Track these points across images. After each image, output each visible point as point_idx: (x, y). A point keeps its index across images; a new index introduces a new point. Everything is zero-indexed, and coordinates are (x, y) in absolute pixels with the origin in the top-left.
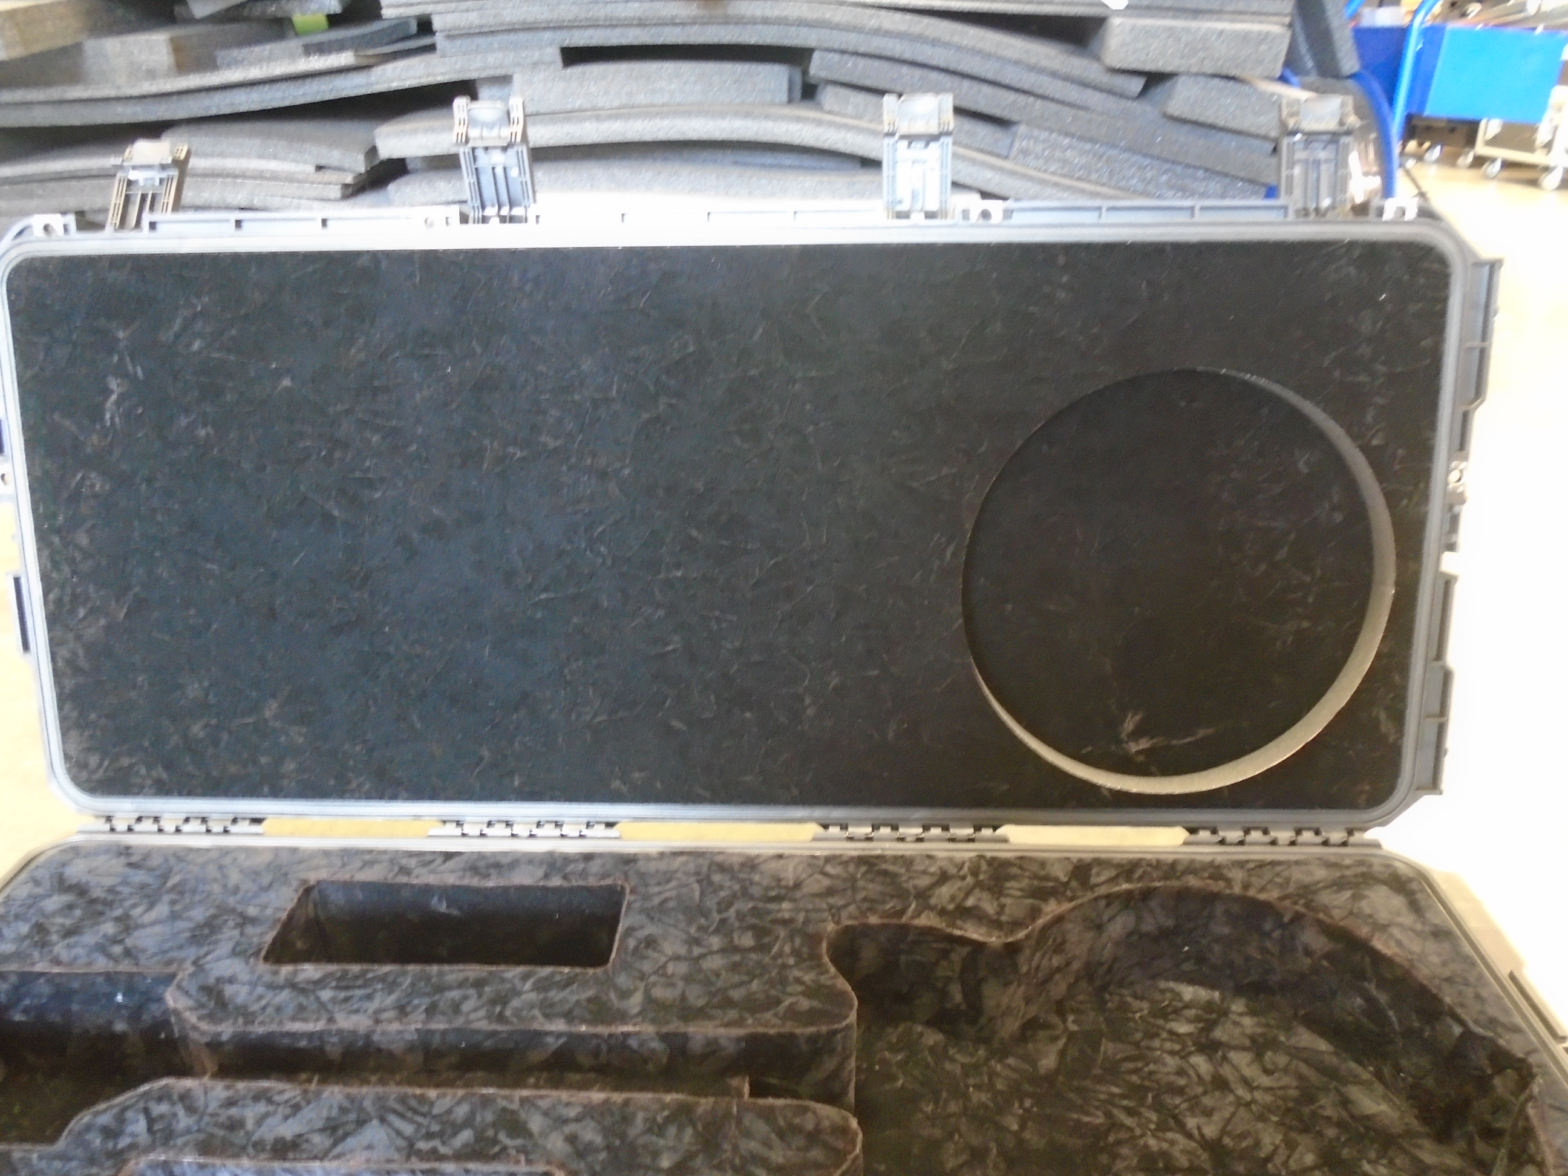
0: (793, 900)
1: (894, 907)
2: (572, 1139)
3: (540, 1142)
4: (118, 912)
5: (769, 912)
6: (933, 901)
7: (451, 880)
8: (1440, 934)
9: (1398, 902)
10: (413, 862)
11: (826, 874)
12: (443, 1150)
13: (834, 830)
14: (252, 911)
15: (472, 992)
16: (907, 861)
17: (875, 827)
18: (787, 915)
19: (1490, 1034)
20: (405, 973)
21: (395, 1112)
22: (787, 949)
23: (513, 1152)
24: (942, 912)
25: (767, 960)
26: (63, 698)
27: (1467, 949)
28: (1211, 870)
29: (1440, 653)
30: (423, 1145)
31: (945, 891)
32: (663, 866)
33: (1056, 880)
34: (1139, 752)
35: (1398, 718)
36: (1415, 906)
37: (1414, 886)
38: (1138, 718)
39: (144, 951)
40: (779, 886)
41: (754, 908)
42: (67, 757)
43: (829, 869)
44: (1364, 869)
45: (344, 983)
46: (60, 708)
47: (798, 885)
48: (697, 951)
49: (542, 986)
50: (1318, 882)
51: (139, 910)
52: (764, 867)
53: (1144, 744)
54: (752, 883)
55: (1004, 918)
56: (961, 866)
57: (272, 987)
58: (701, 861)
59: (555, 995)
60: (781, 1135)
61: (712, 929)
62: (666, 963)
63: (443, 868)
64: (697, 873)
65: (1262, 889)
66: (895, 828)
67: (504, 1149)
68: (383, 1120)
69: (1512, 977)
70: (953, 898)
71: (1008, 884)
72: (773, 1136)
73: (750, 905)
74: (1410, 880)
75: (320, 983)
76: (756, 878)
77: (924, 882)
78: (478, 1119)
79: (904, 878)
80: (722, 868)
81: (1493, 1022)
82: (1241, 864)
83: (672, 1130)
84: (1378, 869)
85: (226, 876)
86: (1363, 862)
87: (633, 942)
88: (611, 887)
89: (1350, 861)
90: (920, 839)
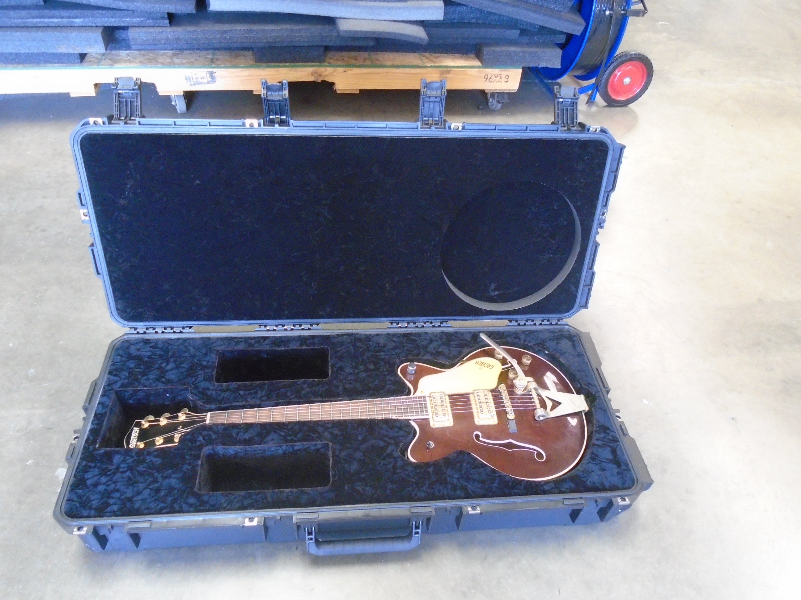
0: (384, 351)
1: (416, 353)
2: (331, 433)
3: (323, 435)
4: (157, 366)
5: (377, 356)
6: (428, 350)
7: (267, 348)
8: (580, 355)
9: (569, 344)
10: (253, 341)
11: (394, 341)
12: (295, 439)
13: (395, 325)
14: (204, 363)
15: (288, 389)
16: (419, 335)
17: (408, 323)
18: (383, 357)
19: (587, 387)
20: (265, 384)
21: (277, 429)
22: (385, 369)
23: (316, 438)
24: (432, 354)
25: (379, 373)
26: (114, 290)
27: (586, 360)
28: (515, 335)
29: (591, 267)
30: (289, 438)
31: (432, 346)
32: (340, 339)
33: (467, 340)
34: (495, 295)
35: (577, 287)
36: (574, 346)
37: (575, 338)
38: (495, 285)
39: (173, 380)
40: (379, 346)
41: (372, 355)
42: (118, 309)
43: (394, 339)
44: (561, 333)
45: (246, 388)
46: (114, 293)
47: (385, 346)
48: (356, 371)
49: (311, 385)
50: (547, 338)
51: (164, 365)
52: (372, 339)
53: (496, 293)
54: (370, 345)
55: (451, 355)
56: (436, 336)
57: (223, 391)
58: (352, 337)
59: (316, 389)
60: (391, 429)
61: (360, 363)
62: (347, 376)
63: (264, 343)
64: (351, 343)
65: (529, 342)
66: (415, 323)
67: (313, 437)
68: (275, 432)
69: (597, 369)
70: (435, 348)
71: (452, 343)
72: (389, 429)
73: (371, 354)
74: (574, 336)
75: (238, 389)
76: (371, 343)
77: (425, 343)
78: (302, 430)
79: (419, 342)
80: (360, 340)
81: (589, 384)
82: (523, 332)
83: (360, 429)
84: (565, 333)
85: (189, 350)
86: (561, 330)
87: (335, 369)
88: (323, 349)
89: (557, 330)
90: (423, 327)
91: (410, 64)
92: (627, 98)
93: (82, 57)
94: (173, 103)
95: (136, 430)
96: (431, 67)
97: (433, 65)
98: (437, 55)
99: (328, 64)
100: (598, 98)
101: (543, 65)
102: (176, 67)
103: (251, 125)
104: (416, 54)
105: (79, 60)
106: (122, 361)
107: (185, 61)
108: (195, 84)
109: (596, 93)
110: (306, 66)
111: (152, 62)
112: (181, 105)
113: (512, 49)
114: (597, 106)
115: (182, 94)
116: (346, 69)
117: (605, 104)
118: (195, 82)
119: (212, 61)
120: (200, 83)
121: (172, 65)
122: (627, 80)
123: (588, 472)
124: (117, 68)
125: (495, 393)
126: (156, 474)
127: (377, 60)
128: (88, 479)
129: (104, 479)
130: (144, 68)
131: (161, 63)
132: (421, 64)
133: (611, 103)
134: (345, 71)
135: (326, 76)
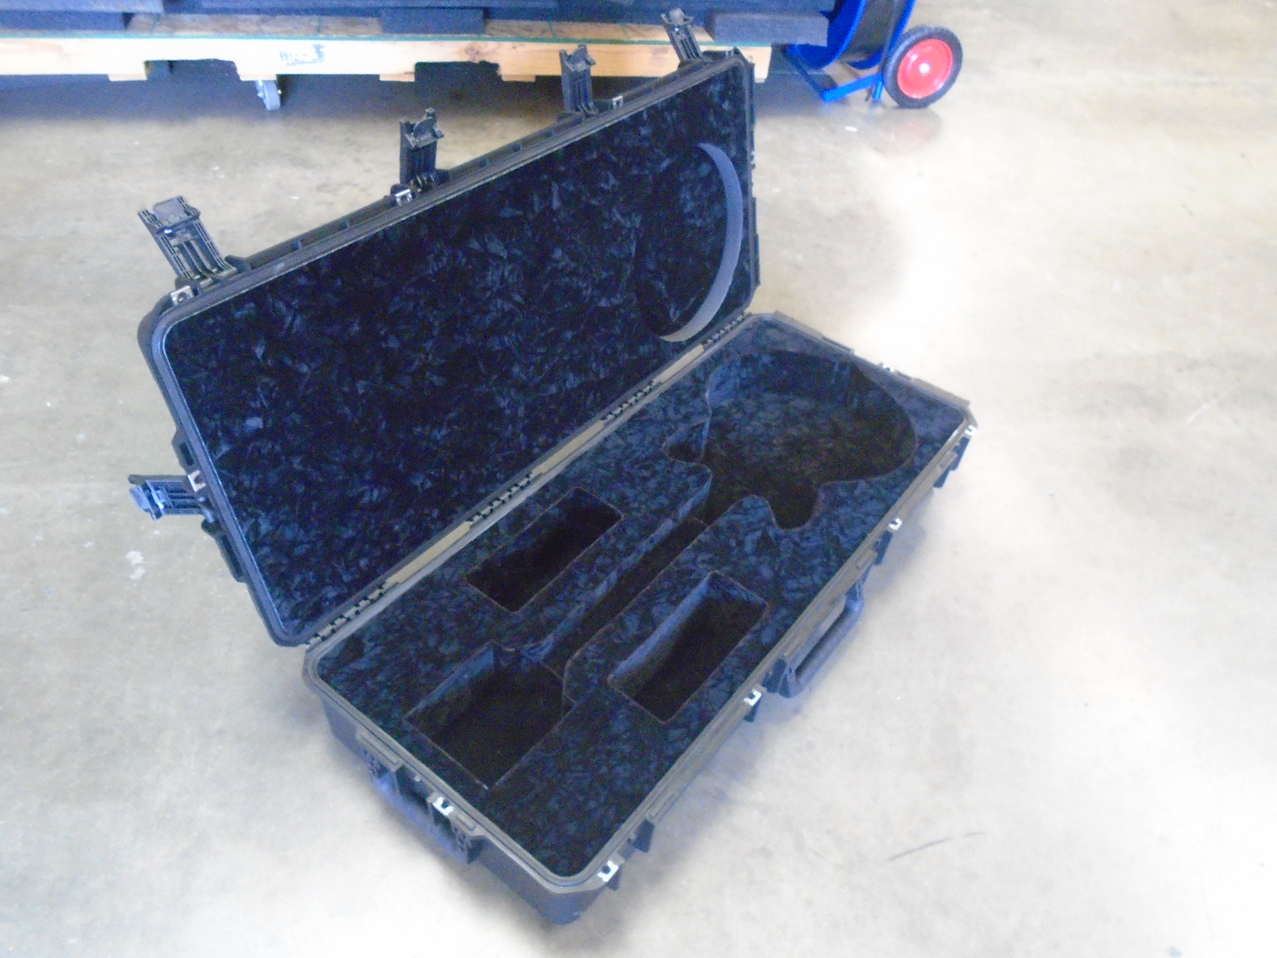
3: (698, 569)
17: (621, 406)
24: (681, 421)
33: (693, 386)
53: (678, 315)
55: (700, 410)
71: (684, 398)
78: (674, 580)
91: (609, 38)
92: (925, 95)
93: (127, 18)
94: (260, 95)
96: (639, 43)
97: (641, 39)
98: (647, 26)
99: (489, 36)
100: (885, 96)
101: (801, 41)
102: (266, 38)
104: (617, 26)
105: (122, 25)
107: (279, 29)
108: (293, 64)
109: (881, 90)
110: (458, 39)
111: (231, 30)
112: (271, 98)
113: (757, 17)
114: (884, 106)
115: (275, 78)
116: (516, 44)
117: (895, 104)
118: (294, 61)
119: (319, 30)
120: (303, 62)
121: (258, 34)
122: (925, 68)
124: (178, 37)
127: (561, 31)
130: (219, 37)
131: (245, 32)
132: (625, 39)
133: (904, 102)
134: (514, 48)
135: (487, 54)
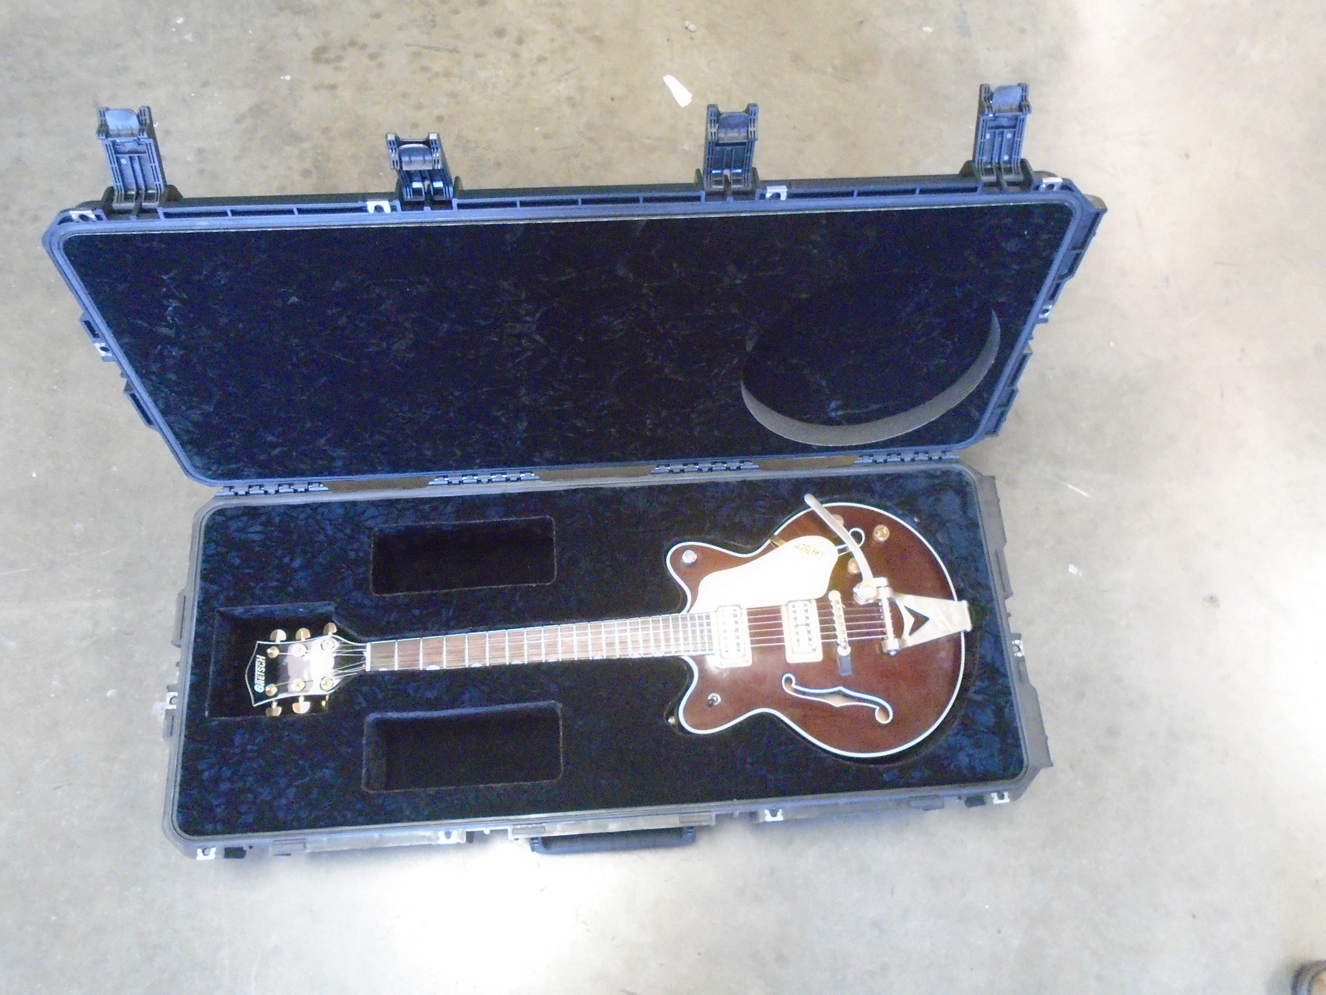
0: (644, 525)
2: (560, 686)
3: (547, 688)
4: (276, 562)
6: (718, 519)
7: (451, 521)
8: (972, 526)
9: (958, 501)
10: (427, 508)
11: (661, 502)
12: (504, 698)
13: (662, 469)
14: (352, 555)
15: (490, 604)
16: (703, 488)
17: (685, 464)
18: (642, 536)
20: (451, 595)
21: (476, 680)
22: (645, 562)
23: (536, 696)
24: (723, 528)
27: (981, 536)
29: (1013, 383)
30: (496, 696)
31: (724, 511)
32: (570, 500)
33: (783, 497)
35: (982, 409)
36: (964, 505)
38: (839, 402)
39: (305, 589)
40: (635, 514)
42: (195, 467)
43: (662, 497)
44: (945, 478)
47: (645, 513)
49: (526, 594)
50: (921, 489)
51: (286, 560)
52: (625, 499)
53: (840, 413)
54: (620, 512)
55: (754, 528)
56: (732, 491)
57: (386, 609)
58: (591, 495)
62: (583, 575)
63: (445, 511)
64: (591, 506)
66: (696, 465)
67: (532, 694)
68: (473, 684)
69: (996, 555)
70: (728, 517)
71: (758, 503)
75: (410, 605)
76: (622, 508)
77: (712, 505)
79: (702, 503)
81: (979, 584)
82: (879, 475)
84: (953, 478)
85: (324, 529)
86: (946, 473)
87: (564, 562)
88: (543, 520)
89: (938, 473)
90: (711, 470)
95: (261, 660)
103: (379, 209)
106: (218, 554)
123: (954, 750)
125: (823, 605)
126: (300, 762)
128: (203, 771)
129: (227, 772)
